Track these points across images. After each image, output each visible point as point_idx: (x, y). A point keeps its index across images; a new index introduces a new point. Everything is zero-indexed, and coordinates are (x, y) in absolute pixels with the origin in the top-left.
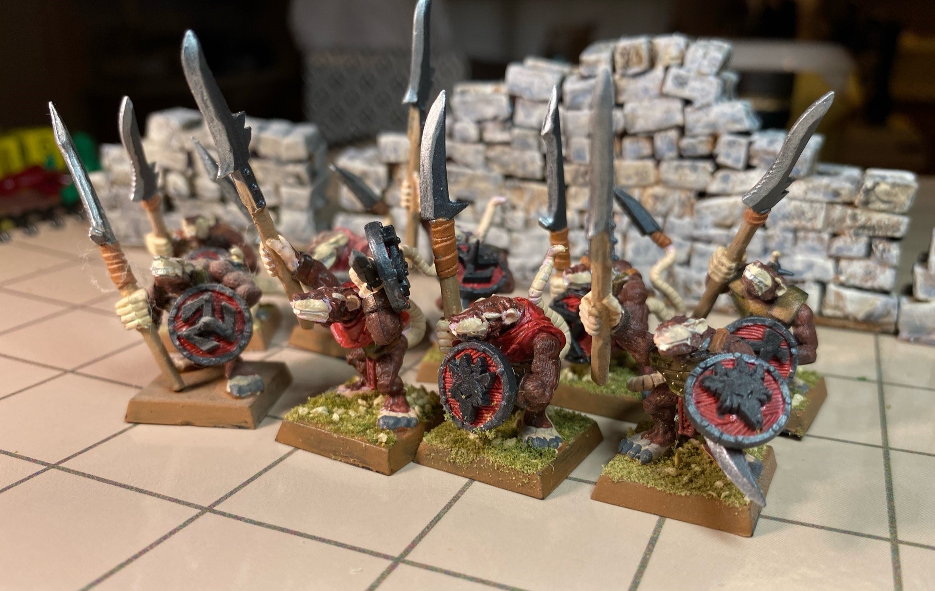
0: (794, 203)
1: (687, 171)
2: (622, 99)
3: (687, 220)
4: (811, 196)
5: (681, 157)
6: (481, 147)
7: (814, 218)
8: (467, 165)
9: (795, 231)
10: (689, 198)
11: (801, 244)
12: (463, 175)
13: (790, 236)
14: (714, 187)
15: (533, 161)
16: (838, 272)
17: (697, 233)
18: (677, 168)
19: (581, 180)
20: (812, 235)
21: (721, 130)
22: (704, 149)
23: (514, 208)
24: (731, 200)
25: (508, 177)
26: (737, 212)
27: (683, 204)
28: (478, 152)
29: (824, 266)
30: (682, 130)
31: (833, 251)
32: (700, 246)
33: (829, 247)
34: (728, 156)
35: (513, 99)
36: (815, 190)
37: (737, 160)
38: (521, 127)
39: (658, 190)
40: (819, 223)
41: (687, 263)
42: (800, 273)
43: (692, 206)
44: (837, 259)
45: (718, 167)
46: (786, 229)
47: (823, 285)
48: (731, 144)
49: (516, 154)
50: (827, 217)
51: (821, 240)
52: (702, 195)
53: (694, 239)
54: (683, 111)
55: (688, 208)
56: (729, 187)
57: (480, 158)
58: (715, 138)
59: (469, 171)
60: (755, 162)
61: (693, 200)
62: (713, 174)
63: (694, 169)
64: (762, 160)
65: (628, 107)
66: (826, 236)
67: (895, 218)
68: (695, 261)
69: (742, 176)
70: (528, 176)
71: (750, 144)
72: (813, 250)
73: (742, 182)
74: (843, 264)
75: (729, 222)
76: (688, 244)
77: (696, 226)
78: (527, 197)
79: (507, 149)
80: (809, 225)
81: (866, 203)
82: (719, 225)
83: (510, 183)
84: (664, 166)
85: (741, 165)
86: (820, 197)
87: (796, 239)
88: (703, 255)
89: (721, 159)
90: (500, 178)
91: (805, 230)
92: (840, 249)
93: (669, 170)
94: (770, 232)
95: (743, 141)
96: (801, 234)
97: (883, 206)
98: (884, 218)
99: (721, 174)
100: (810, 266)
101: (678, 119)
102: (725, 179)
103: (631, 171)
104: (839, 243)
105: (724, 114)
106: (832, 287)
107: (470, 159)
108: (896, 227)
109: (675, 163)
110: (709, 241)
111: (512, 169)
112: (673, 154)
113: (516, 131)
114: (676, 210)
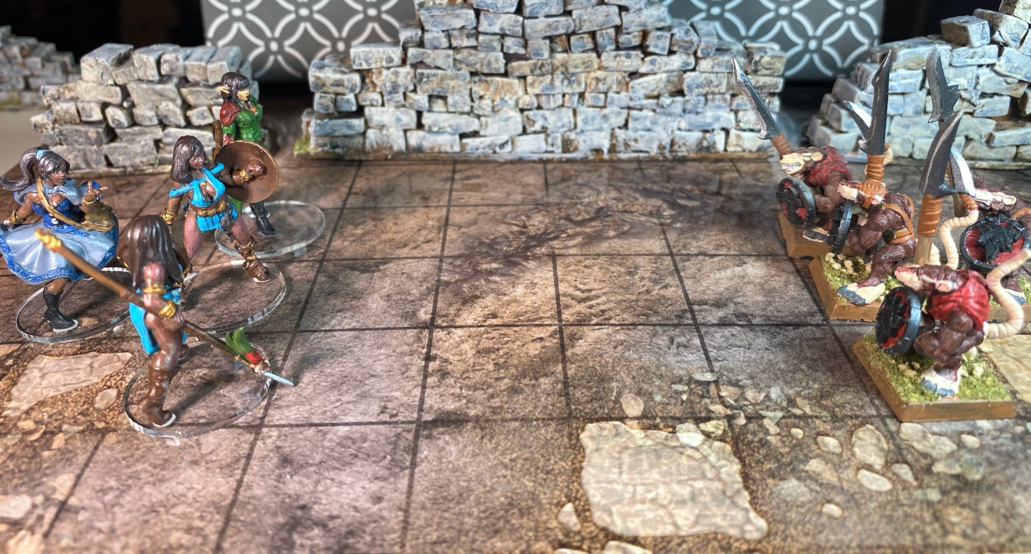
0: (704, 75)
1: (623, 58)
2: (569, 8)
3: (623, 94)
4: (716, 69)
5: (618, 48)
6: (451, 52)
7: (720, 84)
8: (438, 68)
9: (706, 95)
10: (624, 78)
11: (710, 103)
12: (434, 75)
13: (702, 99)
14: (643, 70)
15: (497, 60)
16: (738, 121)
17: (632, 104)
18: (616, 57)
19: (538, 72)
20: (717, 97)
21: (649, 28)
22: (636, 42)
23: (481, 97)
24: (657, 77)
25: (473, 74)
26: (662, 85)
27: (619, 83)
28: (448, 56)
29: (728, 118)
30: (618, 29)
31: (734, 107)
32: (634, 113)
33: (731, 105)
34: (656, 46)
35: (478, 13)
36: (719, 65)
37: (663, 49)
38: (485, 34)
39: (600, 74)
40: (723, 90)
41: (626, 126)
42: (710, 124)
43: (627, 84)
44: (736, 112)
45: (647, 54)
46: (698, 95)
47: (727, 131)
48: (658, 38)
49: (482, 55)
50: (728, 83)
51: (725, 100)
52: (634, 75)
53: (629, 108)
54: (620, 15)
55: (624, 85)
56: (656, 69)
57: (451, 60)
58: (645, 34)
59: (440, 72)
60: (675, 49)
61: (628, 79)
62: (643, 59)
63: (628, 57)
64: (680, 47)
65: (575, 14)
66: (728, 97)
67: (775, 80)
68: (630, 125)
69: (665, 59)
70: (493, 72)
71: (672, 35)
72: (719, 107)
73: (666, 64)
74: (741, 114)
75: (655, 93)
76: (626, 111)
77: (631, 99)
78: (492, 89)
79: (473, 52)
80: (716, 90)
81: (755, 72)
82: (648, 97)
83: (476, 79)
84: (604, 56)
85: (666, 53)
86: (723, 69)
87: (706, 100)
88: (636, 119)
89: (651, 49)
90: (468, 75)
91: (713, 93)
92: (738, 105)
93: (608, 58)
94: (687, 98)
95: (668, 35)
96: (710, 97)
97: (767, 72)
98: (768, 80)
99: (648, 59)
100: (717, 119)
101: (617, 21)
102: (653, 63)
103: (578, 62)
104: (737, 101)
105: (652, 16)
106: (733, 132)
107: (440, 63)
108: (775, 85)
109: (614, 53)
110: (641, 109)
111: (478, 66)
112: (613, 47)
113: (481, 38)
114: (615, 88)
